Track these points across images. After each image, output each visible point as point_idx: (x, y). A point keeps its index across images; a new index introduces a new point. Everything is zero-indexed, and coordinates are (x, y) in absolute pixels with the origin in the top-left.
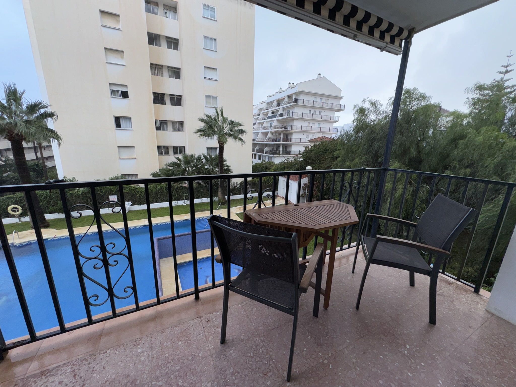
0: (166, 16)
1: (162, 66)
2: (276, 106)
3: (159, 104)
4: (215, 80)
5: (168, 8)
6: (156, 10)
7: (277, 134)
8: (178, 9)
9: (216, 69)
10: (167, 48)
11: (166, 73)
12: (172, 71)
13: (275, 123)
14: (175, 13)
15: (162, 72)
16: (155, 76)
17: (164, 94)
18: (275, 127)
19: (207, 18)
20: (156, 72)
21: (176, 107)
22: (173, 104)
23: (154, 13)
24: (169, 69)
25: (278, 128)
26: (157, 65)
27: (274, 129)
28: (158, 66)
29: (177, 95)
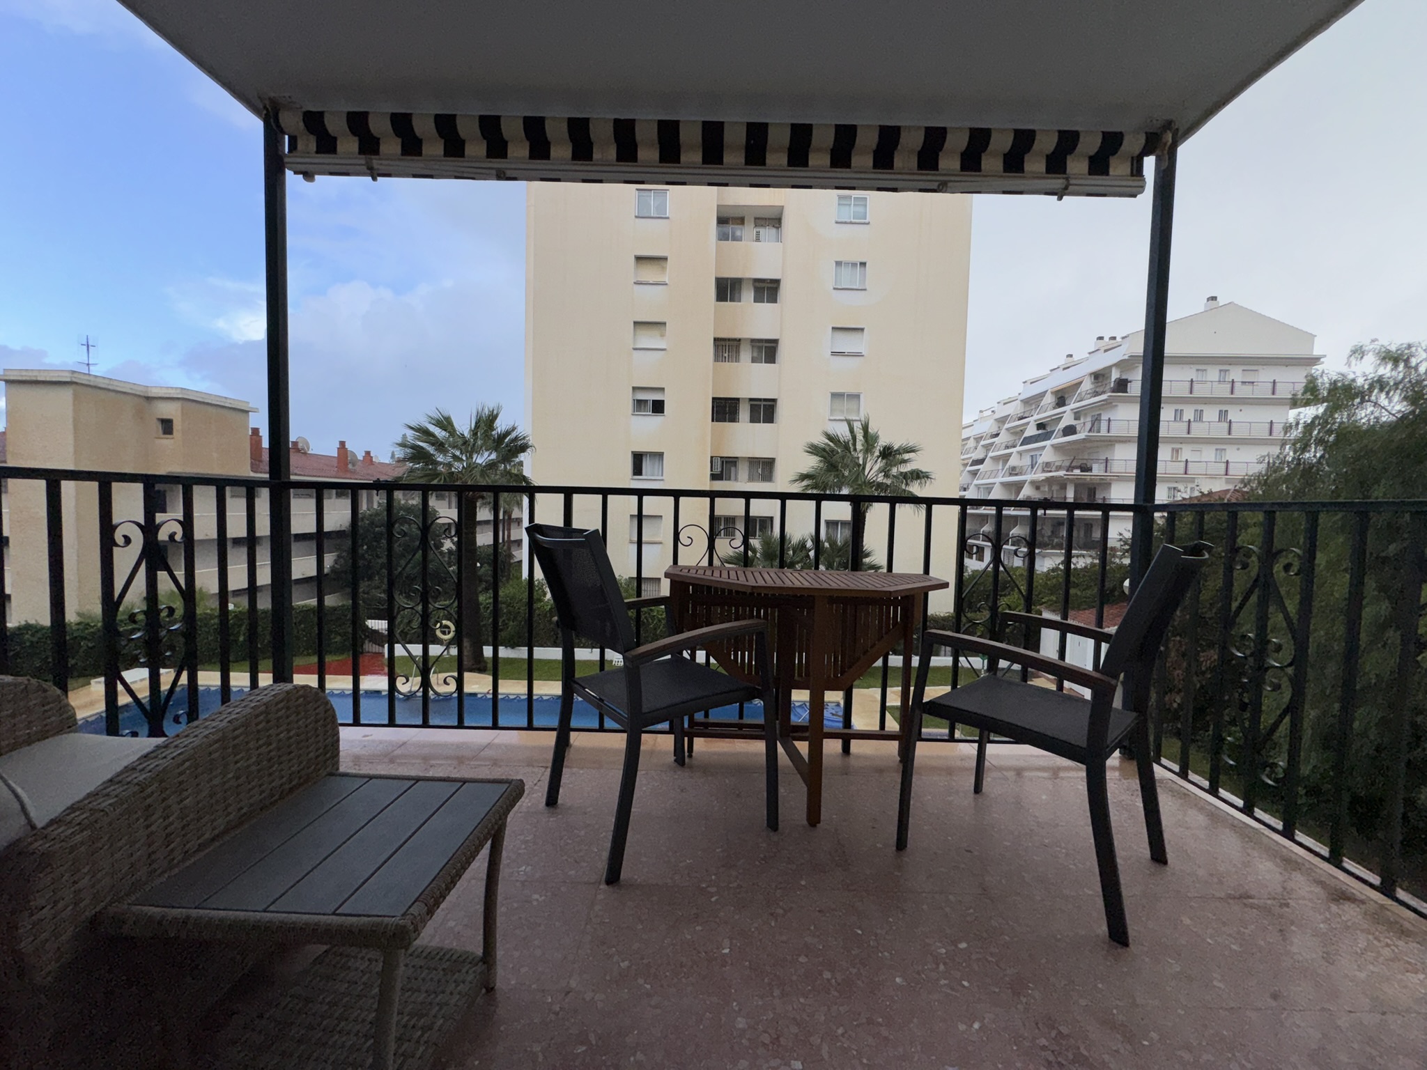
0: (758, 240)
1: (740, 340)
2: (1051, 406)
3: (725, 421)
4: (859, 355)
5: (763, 222)
6: (738, 233)
7: (1055, 488)
8: (783, 221)
9: (862, 330)
10: (755, 302)
11: (746, 354)
12: (760, 348)
13: (1048, 455)
14: (778, 228)
15: (738, 352)
16: (723, 363)
17: (738, 399)
18: (1047, 466)
19: (846, 223)
20: (726, 355)
21: (762, 427)
22: (754, 419)
23: (735, 239)
24: (753, 344)
25: (1059, 468)
26: (729, 340)
27: (1044, 471)
28: (731, 343)
29: (765, 400)
